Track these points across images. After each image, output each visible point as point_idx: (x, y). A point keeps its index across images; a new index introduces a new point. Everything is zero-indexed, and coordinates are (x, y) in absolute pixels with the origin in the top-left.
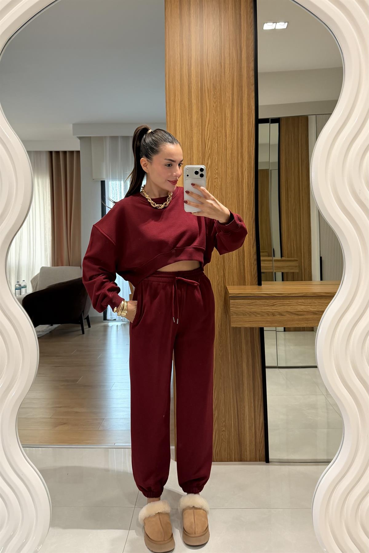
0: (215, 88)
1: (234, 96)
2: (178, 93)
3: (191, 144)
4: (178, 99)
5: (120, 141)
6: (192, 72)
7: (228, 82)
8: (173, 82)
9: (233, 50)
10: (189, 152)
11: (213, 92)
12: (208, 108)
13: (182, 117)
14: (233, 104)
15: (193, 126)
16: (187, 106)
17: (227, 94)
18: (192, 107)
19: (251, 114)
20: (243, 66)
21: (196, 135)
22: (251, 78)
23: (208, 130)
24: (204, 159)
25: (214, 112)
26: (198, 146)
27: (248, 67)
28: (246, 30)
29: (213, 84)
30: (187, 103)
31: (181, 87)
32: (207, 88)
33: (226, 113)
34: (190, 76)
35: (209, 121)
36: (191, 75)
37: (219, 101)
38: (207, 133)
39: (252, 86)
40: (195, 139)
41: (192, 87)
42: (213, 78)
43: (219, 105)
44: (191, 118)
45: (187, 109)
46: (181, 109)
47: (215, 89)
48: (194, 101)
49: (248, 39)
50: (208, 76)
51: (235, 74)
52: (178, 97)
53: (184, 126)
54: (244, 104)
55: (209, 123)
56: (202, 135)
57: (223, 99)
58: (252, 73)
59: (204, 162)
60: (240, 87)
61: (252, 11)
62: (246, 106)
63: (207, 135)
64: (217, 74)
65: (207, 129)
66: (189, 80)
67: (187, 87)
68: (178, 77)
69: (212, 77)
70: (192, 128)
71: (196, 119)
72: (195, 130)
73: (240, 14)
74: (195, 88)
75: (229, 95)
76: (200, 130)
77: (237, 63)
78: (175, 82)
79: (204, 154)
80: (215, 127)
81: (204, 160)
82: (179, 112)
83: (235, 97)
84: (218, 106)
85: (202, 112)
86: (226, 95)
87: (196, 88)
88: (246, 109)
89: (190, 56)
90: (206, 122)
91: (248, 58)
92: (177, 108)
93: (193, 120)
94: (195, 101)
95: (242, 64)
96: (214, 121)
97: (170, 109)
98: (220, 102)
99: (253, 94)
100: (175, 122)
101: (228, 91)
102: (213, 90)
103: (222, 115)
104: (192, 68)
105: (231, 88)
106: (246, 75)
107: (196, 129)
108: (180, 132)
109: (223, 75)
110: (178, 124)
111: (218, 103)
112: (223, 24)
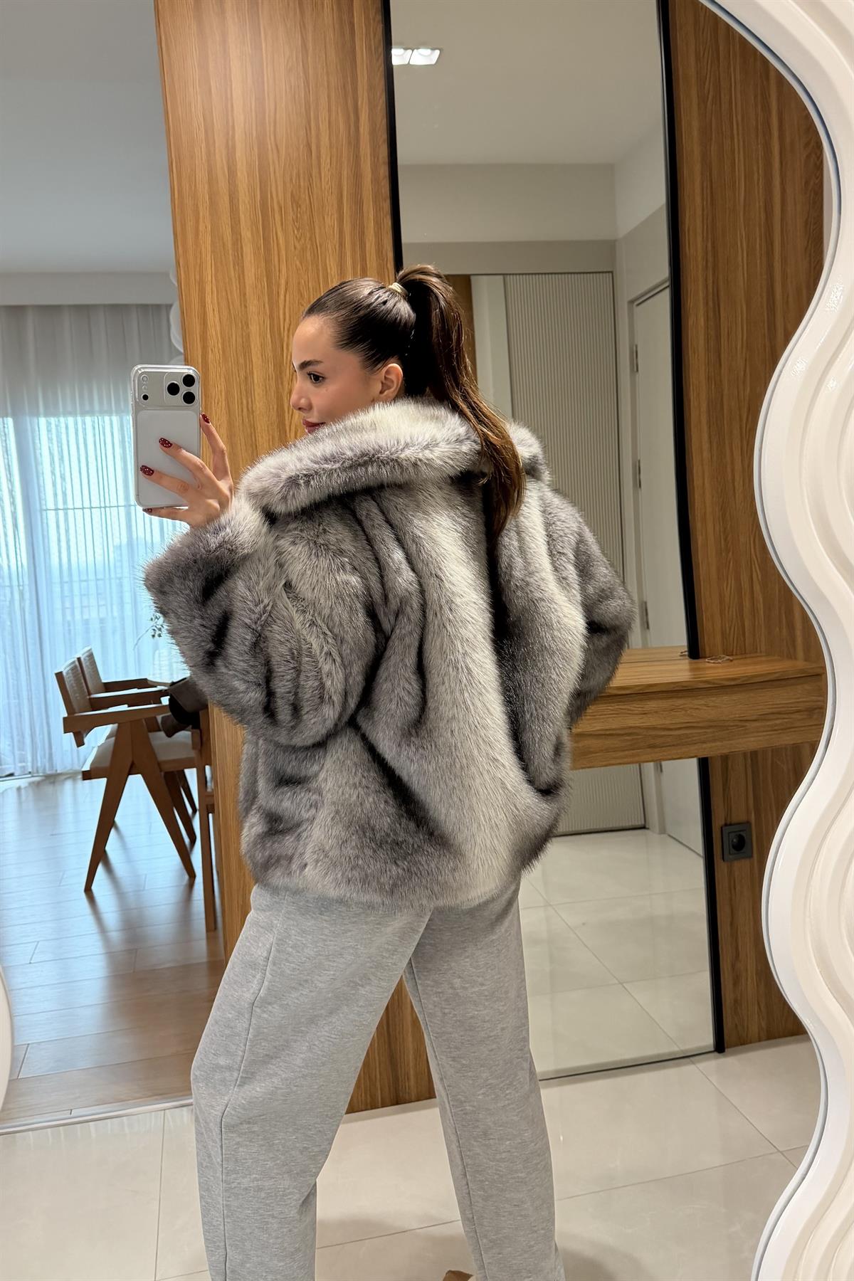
0: (296, 202)
1: (345, 225)
2: (204, 212)
3: (244, 340)
4: (206, 227)
5: (31, 321)
6: (239, 166)
7: (328, 192)
8: (190, 186)
9: (338, 113)
10: (242, 361)
11: (292, 214)
12: (283, 252)
13: (216, 271)
14: (342, 244)
15: (247, 294)
16: (230, 245)
17: (328, 220)
18: (242, 248)
19: (386, 270)
20: (362, 152)
21: (256, 317)
22: (382, 184)
23: (285, 306)
24: (282, 378)
25: (298, 263)
26: (263, 345)
27: (374, 155)
28: (367, 68)
29: (292, 194)
30: (229, 238)
31: (210, 198)
32: (278, 202)
33: (326, 265)
34: (232, 173)
35: (287, 283)
36: (236, 169)
37: (308, 235)
38: (284, 314)
39: (385, 201)
40: (254, 328)
41: (238, 200)
42: (291, 179)
43: (309, 247)
44: (241, 276)
45: (230, 252)
46: (213, 252)
47: (299, 206)
48: (246, 234)
49: (371, 88)
50: (277, 174)
51: (345, 173)
52: (204, 222)
53: (224, 294)
54: (367, 245)
55: (286, 290)
56: (271, 317)
57: (317, 231)
58: (384, 171)
59: (280, 386)
60: (358, 202)
61: (379, 17)
62: (373, 251)
63: (285, 320)
64: (301, 172)
65: (283, 303)
66: (230, 182)
67: (226, 199)
68: (202, 175)
69: (288, 179)
70: (245, 300)
71: (254, 278)
72: (253, 308)
73: (352, 24)
74: (247, 202)
75: (331, 221)
76: (267, 305)
77: (349, 143)
78: (195, 186)
79: (280, 367)
80: (303, 300)
81: (282, 383)
82: (208, 258)
83: (347, 228)
84: (307, 247)
85: (268, 261)
86: (325, 223)
87: (249, 202)
88: (374, 256)
89: (231, 124)
90: (279, 286)
91: (373, 132)
92: (203, 249)
93: (246, 281)
94: (249, 234)
95: (361, 149)
96: (299, 283)
97: (185, 251)
98: (310, 239)
99: (388, 222)
100: (201, 283)
101: (330, 213)
102: (293, 210)
103: (318, 270)
104: (238, 154)
105: (335, 205)
106: (370, 175)
107: (255, 302)
108: (216, 309)
109: (315, 172)
110: (208, 289)
111: (305, 240)
112: (310, 45)
